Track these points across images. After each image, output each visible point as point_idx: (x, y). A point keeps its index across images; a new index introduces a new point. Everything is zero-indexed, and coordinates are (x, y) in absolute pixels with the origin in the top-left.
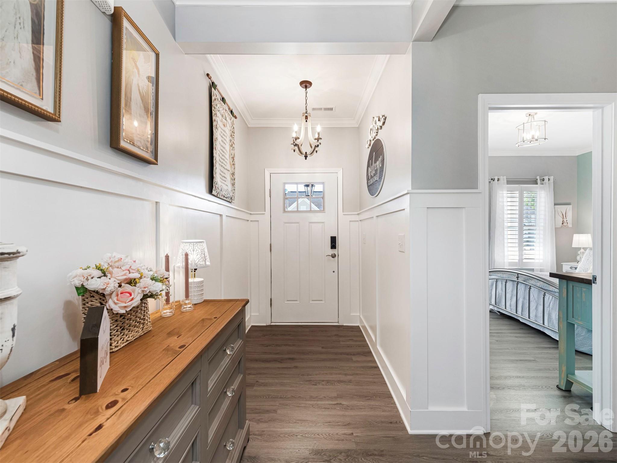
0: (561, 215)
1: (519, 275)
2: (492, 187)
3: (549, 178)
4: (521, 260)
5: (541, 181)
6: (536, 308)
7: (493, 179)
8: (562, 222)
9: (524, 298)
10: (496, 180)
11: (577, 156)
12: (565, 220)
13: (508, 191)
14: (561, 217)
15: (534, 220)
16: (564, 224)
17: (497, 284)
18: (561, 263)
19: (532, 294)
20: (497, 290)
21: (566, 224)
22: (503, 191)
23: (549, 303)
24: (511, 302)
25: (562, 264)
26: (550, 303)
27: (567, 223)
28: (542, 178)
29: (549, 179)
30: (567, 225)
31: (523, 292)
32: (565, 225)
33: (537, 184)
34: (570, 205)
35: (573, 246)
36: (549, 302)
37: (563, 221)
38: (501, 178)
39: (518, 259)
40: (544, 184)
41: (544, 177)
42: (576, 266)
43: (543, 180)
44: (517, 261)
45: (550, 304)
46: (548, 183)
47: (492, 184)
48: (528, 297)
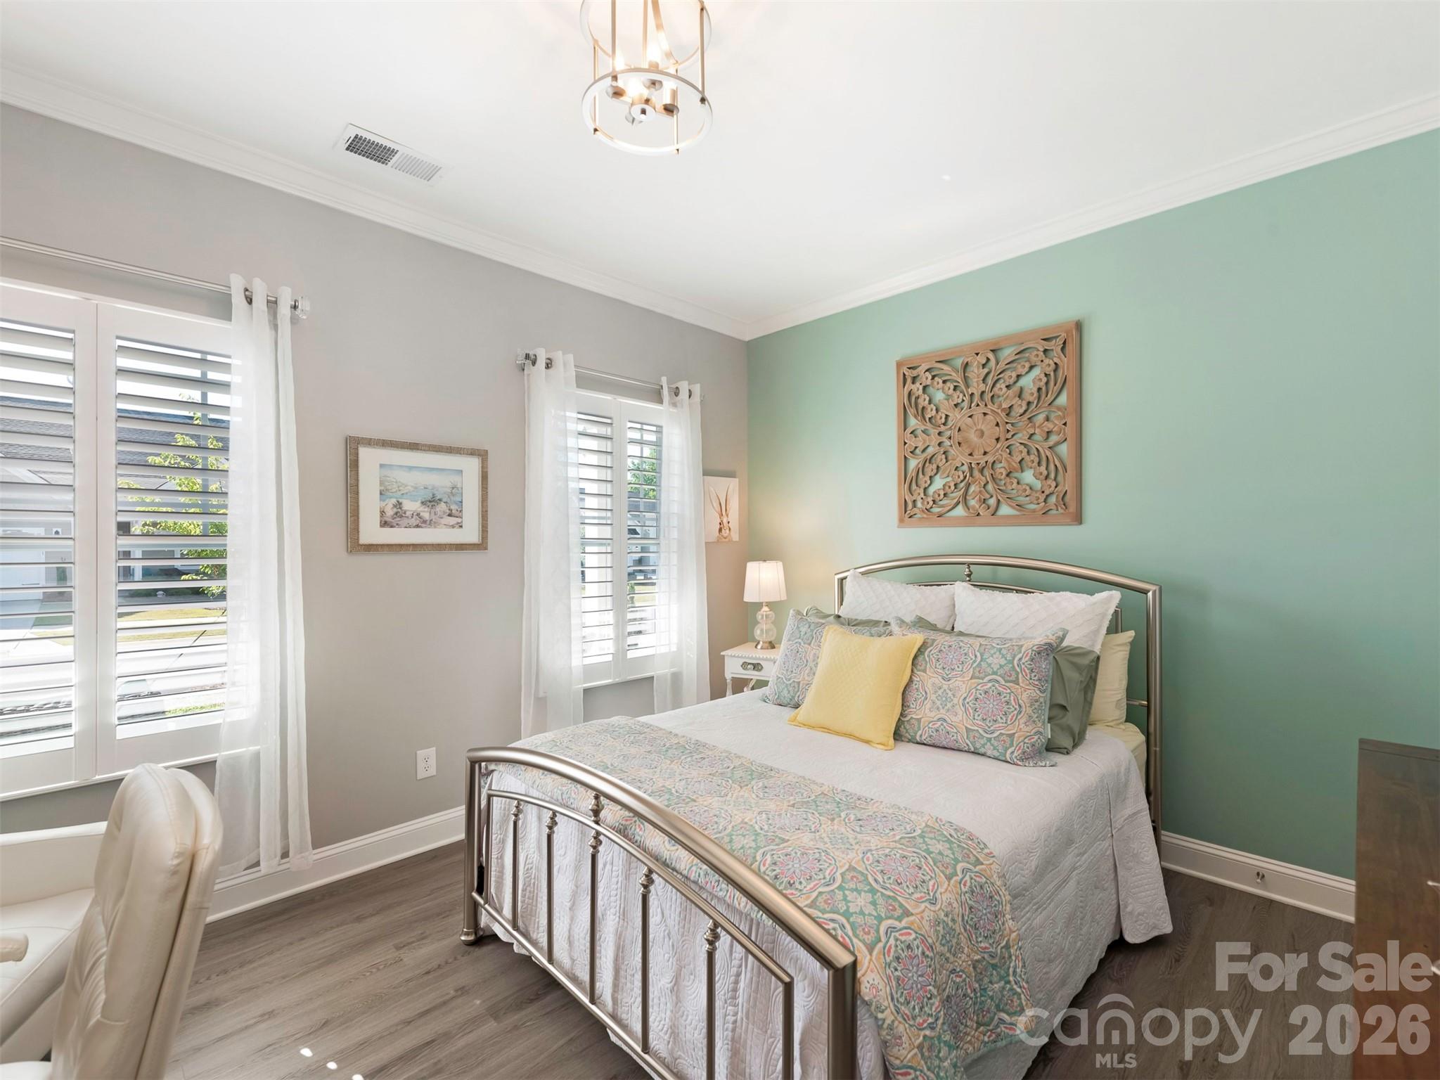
0: (716, 505)
1: (602, 798)
2: (529, 388)
3: (692, 387)
4: (620, 654)
5: (670, 395)
6: (676, 987)
7: (533, 357)
8: (718, 526)
9: (624, 915)
10: (541, 363)
11: (749, 341)
12: (725, 521)
13: (579, 413)
14: (717, 509)
15: (652, 519)
16: (723, 530)
17: (520, 823)
18: (722, 653)
19: (656, 902)
20: (520, 847)
21: (728, 531)
22: (565, 411)
23: (733, 978)
24: (572, 919)
25: (724, 656)
26: (738, 975)
27: (730, 529)
28: (674, 386)
29: (690, 390)
30: (729, 534)
31: (620, 879)
32: (725, 535)
33: (661, 401)
34: (735, 477)
35: (746, 599)
36: (734, 970)
37: (720, 524)
38: (558, 357)
39: (612, 636)
40: (678, 404)
41: (679, 384)
42: (754, 659)
43: (676, 392)
44: (610, 658)
45: (736, 982)
46: (689, 404)
47: (529, 375)
48: (639, 914)
